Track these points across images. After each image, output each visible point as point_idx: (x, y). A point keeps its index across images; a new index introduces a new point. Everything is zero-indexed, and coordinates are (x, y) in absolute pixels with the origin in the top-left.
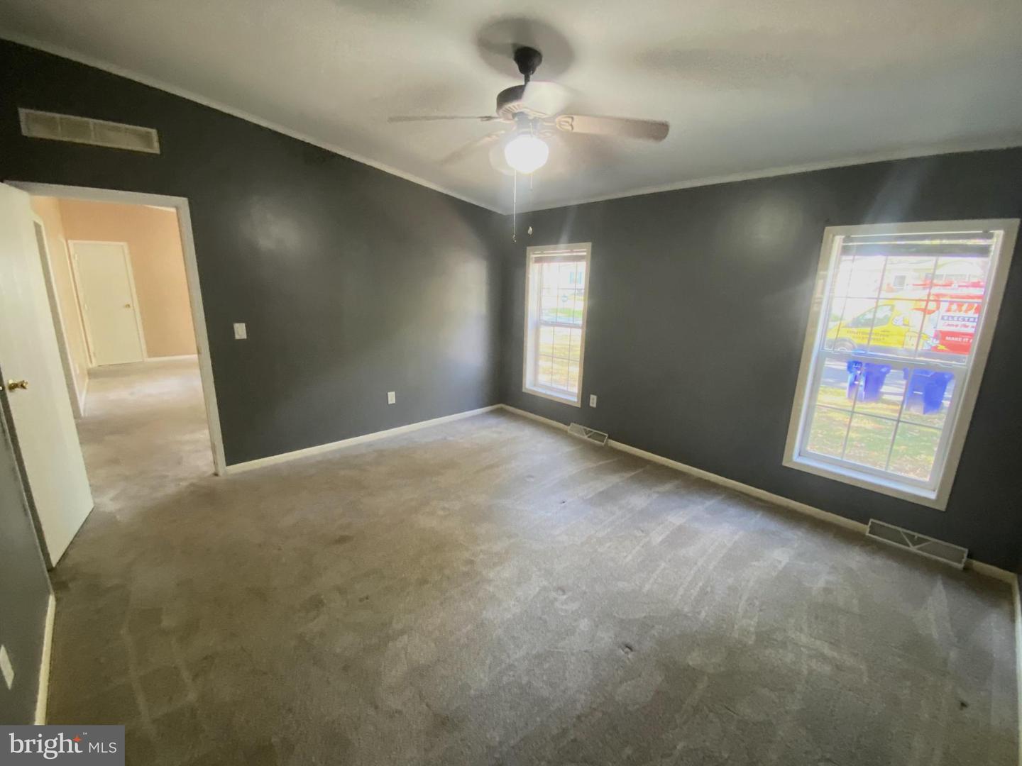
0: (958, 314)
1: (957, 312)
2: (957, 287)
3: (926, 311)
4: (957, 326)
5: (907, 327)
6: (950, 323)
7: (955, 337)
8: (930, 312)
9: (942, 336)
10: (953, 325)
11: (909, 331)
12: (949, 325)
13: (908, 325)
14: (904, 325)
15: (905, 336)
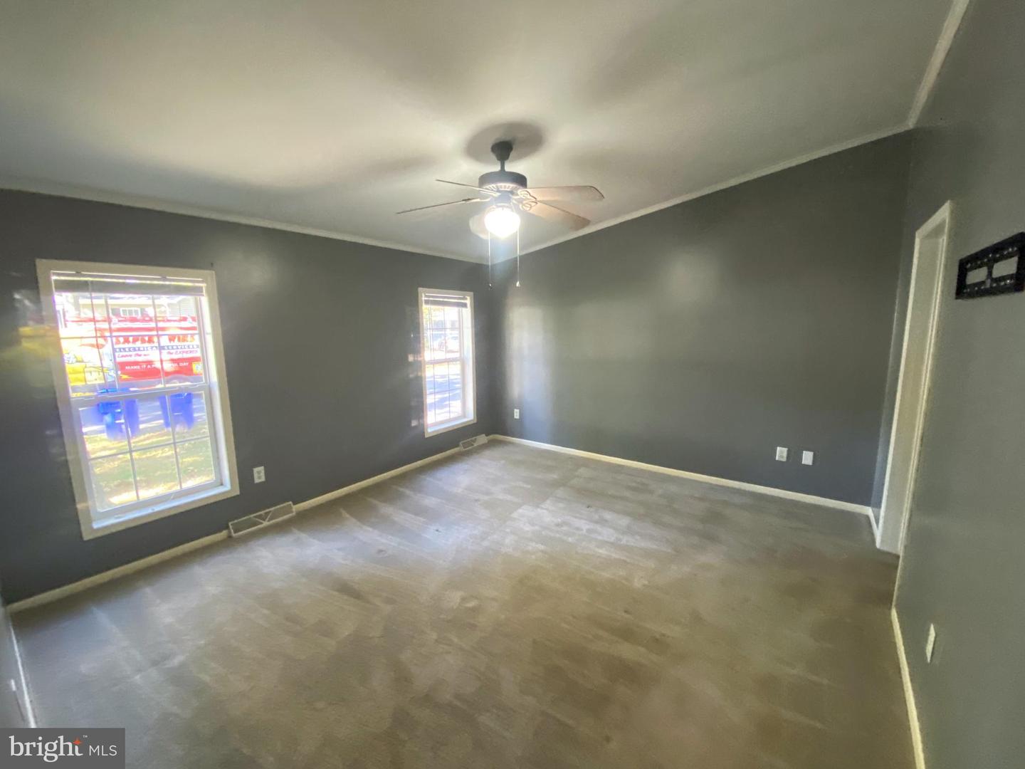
0: (126, 346)
1: (126, 344)
2: (117, 322)
3: (98, 346)
4: (131, 356)
5: (83, 365)
6: (124, 354)
7: (130, 366)
8: (103, 346)
9: (122, 366)
10: (127, 356)
11: (86, 367)
12: (123, 356)
13: (82, 362)
14: (77, 362)
15: (84, 372)
